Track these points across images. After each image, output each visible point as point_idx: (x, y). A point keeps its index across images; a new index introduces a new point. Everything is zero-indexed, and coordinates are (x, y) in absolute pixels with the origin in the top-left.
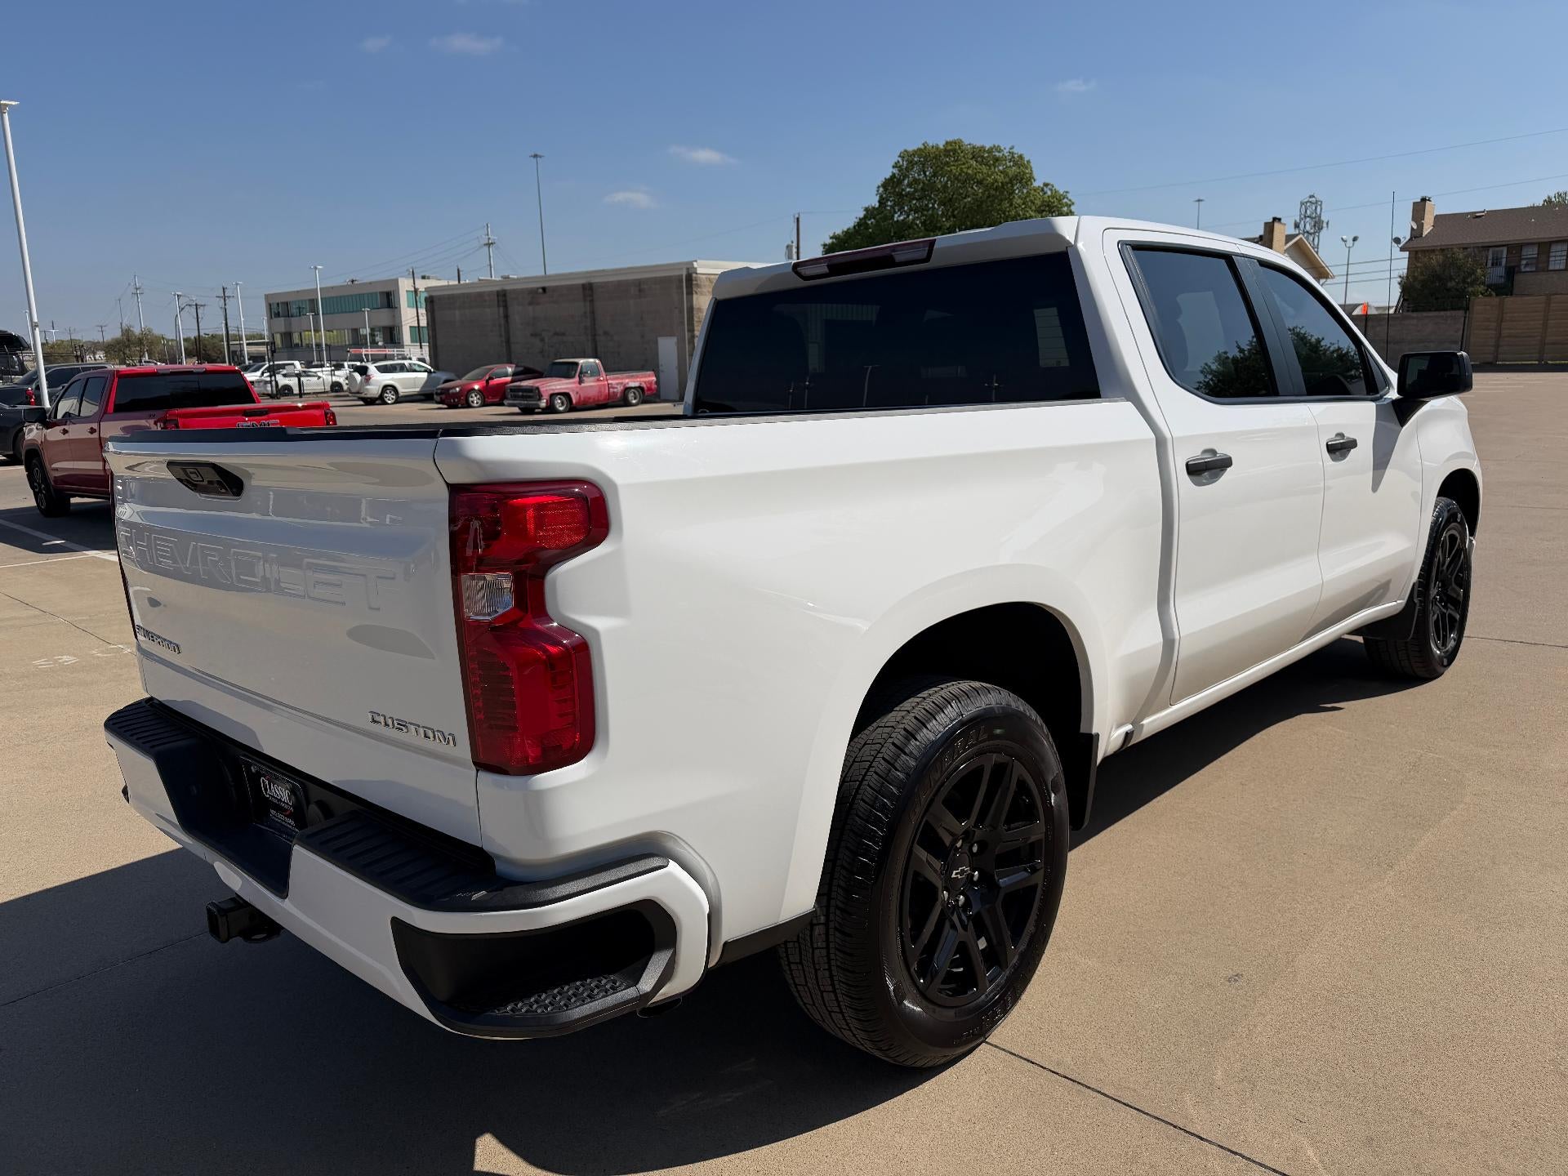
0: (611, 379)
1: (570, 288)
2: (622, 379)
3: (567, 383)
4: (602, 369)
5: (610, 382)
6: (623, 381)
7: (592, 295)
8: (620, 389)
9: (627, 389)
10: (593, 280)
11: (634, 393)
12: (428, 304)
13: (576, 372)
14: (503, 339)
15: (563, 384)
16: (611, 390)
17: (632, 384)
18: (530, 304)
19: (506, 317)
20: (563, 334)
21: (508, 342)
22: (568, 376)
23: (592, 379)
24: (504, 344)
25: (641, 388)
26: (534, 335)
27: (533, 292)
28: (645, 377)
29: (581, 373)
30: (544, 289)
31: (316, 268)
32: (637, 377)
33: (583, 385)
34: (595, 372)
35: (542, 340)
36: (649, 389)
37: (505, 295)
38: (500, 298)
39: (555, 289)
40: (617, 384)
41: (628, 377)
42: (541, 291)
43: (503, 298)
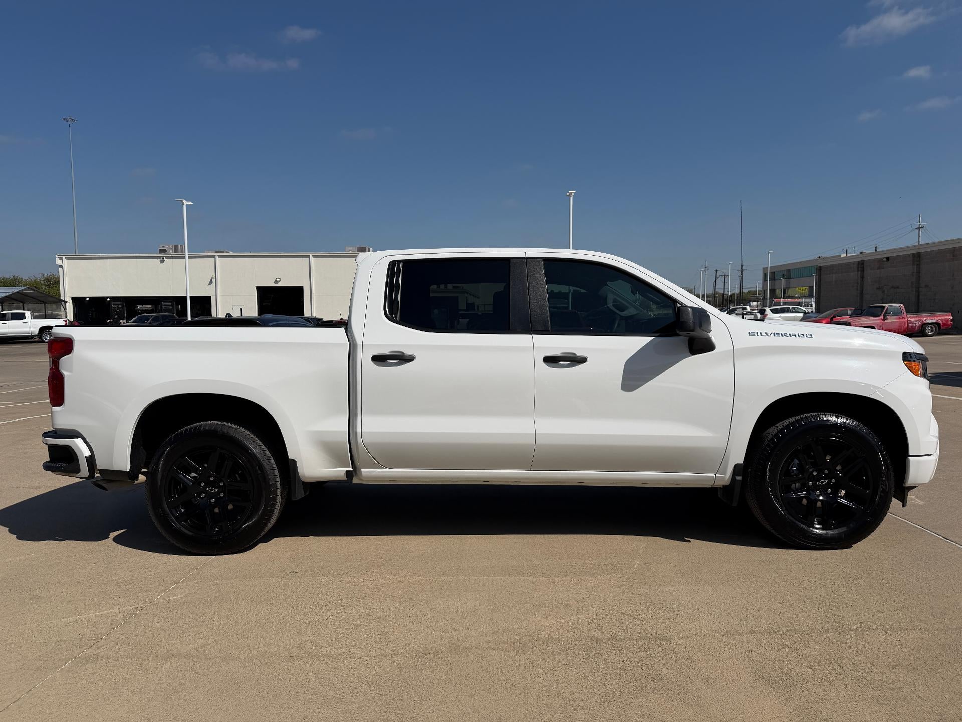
0: (909, 317)
1: (905, 256)
2: (920, 317)
3: (873, 320)
4: (904, 311)
5: (909, 319)
6: (922, 319)
7: (919, 261)
8: (918, 324)
9: (924, 325)
10: (921, 251)
11: (931, 328)
12: (818, 271)
13: (882, 313)
14: (859, 292)
15: (870, 320)
16: (910, 325)
17: (930, 321)
18: (879, 268)
19: (862, 277)
20: (898, 287)
21: (862, 293)
22: (875, 315)
23: (895, 317)
24: (859, 295)
25: (937, 324)
26: (878, 288)
27: (880, 261)
28: (943, 316)
29: (886, 313)
30: (888, 259)
31: (769, 253)
32: (935, 316)
33: (886, 321)
34: (897, 313)
35: (883, 292)
36: (944, 324)
37: (863, 264)
38: (860, 266)
39: (895, 258)
40: (916, 321)
41: (926, 317)
42: (885, 259)
43: (861, 265)
